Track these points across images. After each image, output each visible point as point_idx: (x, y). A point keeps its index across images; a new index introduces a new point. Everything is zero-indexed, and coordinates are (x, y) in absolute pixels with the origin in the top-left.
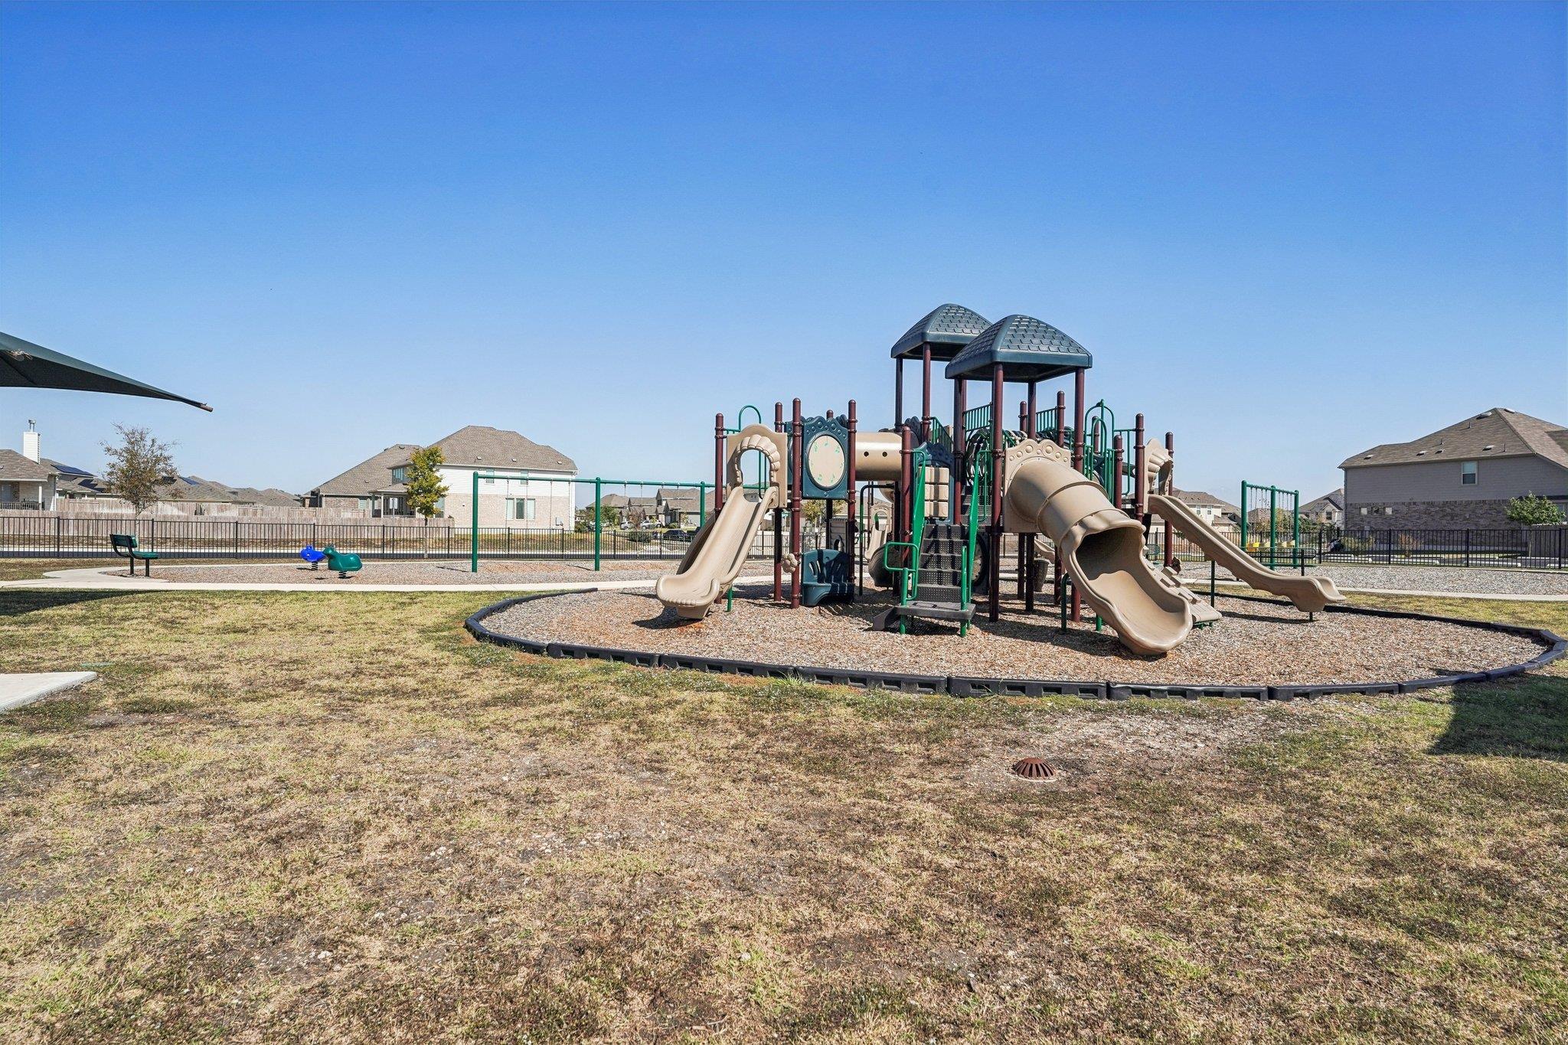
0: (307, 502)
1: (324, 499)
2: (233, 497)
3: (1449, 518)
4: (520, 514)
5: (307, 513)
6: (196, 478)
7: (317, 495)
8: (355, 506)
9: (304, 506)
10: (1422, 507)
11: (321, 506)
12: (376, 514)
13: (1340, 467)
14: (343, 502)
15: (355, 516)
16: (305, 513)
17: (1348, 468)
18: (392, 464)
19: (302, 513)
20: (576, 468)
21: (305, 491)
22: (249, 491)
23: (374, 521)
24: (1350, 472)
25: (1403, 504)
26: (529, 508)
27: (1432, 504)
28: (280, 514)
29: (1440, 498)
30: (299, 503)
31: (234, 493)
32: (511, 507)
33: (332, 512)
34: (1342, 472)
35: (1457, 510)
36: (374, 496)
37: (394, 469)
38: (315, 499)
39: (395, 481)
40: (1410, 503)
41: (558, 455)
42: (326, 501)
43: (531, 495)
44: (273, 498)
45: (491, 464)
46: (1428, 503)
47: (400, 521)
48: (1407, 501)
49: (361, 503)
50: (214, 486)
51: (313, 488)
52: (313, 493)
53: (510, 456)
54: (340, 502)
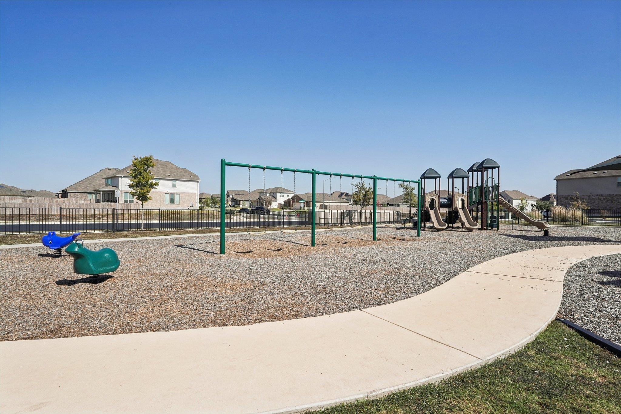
0: (60, 195)
1: (69, 194)
2: (22, 193)
3: (610, 202)
4: (172, 201)
5: (60, 200)
6: (4, 185)
7: (65, 192)
8: (86, 197)
9: (58, 197)
10: (596, 197)
11: (67, 197)
12: (98, 201)
13: (555, 180)
14: (79, 195)
15: (86, 202)
16: (59, 201)
17: (559, 180)
18: (105, 177)
19: (57, 201)
20: (199, 179)
21: (59, 190)
22: (32, 191)
23: (97, 206)
24: (559, 182)
25: (587, 195)
26: (177, 198)
27: (602, 196)
28: (46, 202)
29: (606, 192)
30: (57, 197)
31: (24, 192)
32: (168, 197)
33: (73, 200)
34: (556, 181)
35: (615, 198)
36: (96, 192)
37: (106, 179)
38: (64, 194)
39: (107, 185)
40: (590, 195)
41: (190, 173)
42: (70, 195)
43: (178, 192)
44: (44, 194)
45: (158, 176)
46: (600, 195)
47: (110, 205)
48: (588, 194)
49: (89, 196)
50: (13, 188)
51: (63, 188)
52: (63, 191)
53: (167, 173)
54: (78, 195)
